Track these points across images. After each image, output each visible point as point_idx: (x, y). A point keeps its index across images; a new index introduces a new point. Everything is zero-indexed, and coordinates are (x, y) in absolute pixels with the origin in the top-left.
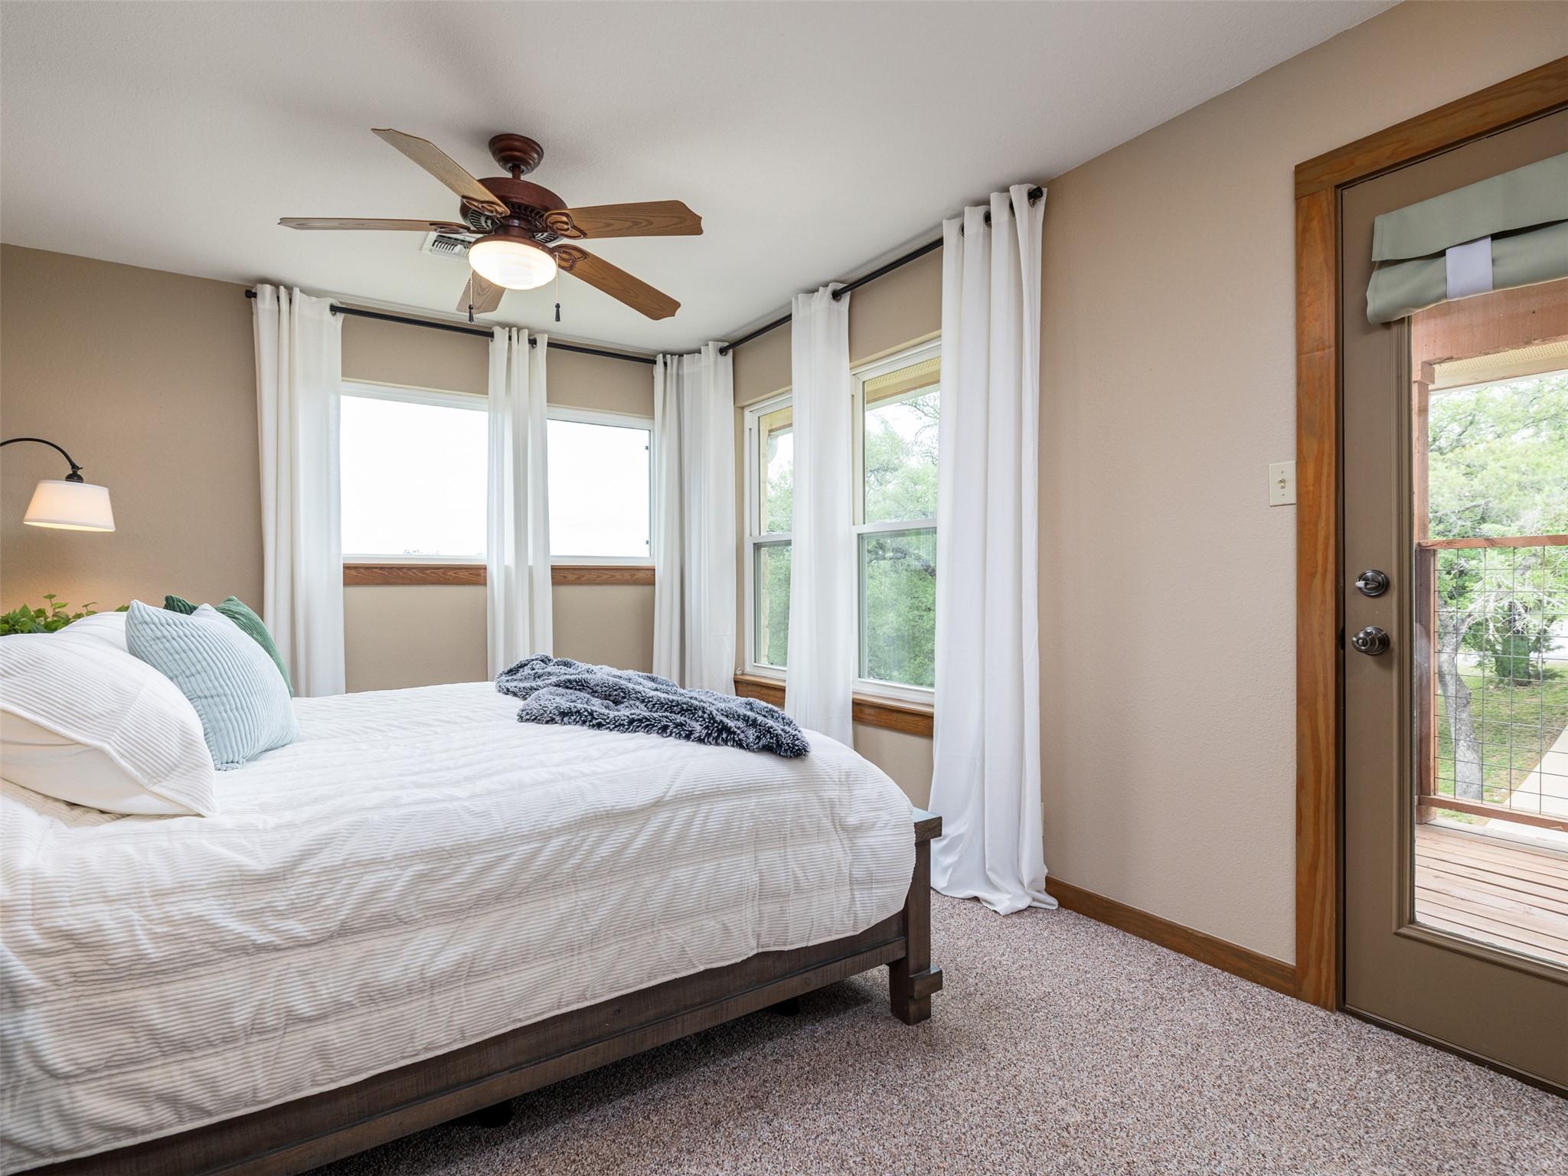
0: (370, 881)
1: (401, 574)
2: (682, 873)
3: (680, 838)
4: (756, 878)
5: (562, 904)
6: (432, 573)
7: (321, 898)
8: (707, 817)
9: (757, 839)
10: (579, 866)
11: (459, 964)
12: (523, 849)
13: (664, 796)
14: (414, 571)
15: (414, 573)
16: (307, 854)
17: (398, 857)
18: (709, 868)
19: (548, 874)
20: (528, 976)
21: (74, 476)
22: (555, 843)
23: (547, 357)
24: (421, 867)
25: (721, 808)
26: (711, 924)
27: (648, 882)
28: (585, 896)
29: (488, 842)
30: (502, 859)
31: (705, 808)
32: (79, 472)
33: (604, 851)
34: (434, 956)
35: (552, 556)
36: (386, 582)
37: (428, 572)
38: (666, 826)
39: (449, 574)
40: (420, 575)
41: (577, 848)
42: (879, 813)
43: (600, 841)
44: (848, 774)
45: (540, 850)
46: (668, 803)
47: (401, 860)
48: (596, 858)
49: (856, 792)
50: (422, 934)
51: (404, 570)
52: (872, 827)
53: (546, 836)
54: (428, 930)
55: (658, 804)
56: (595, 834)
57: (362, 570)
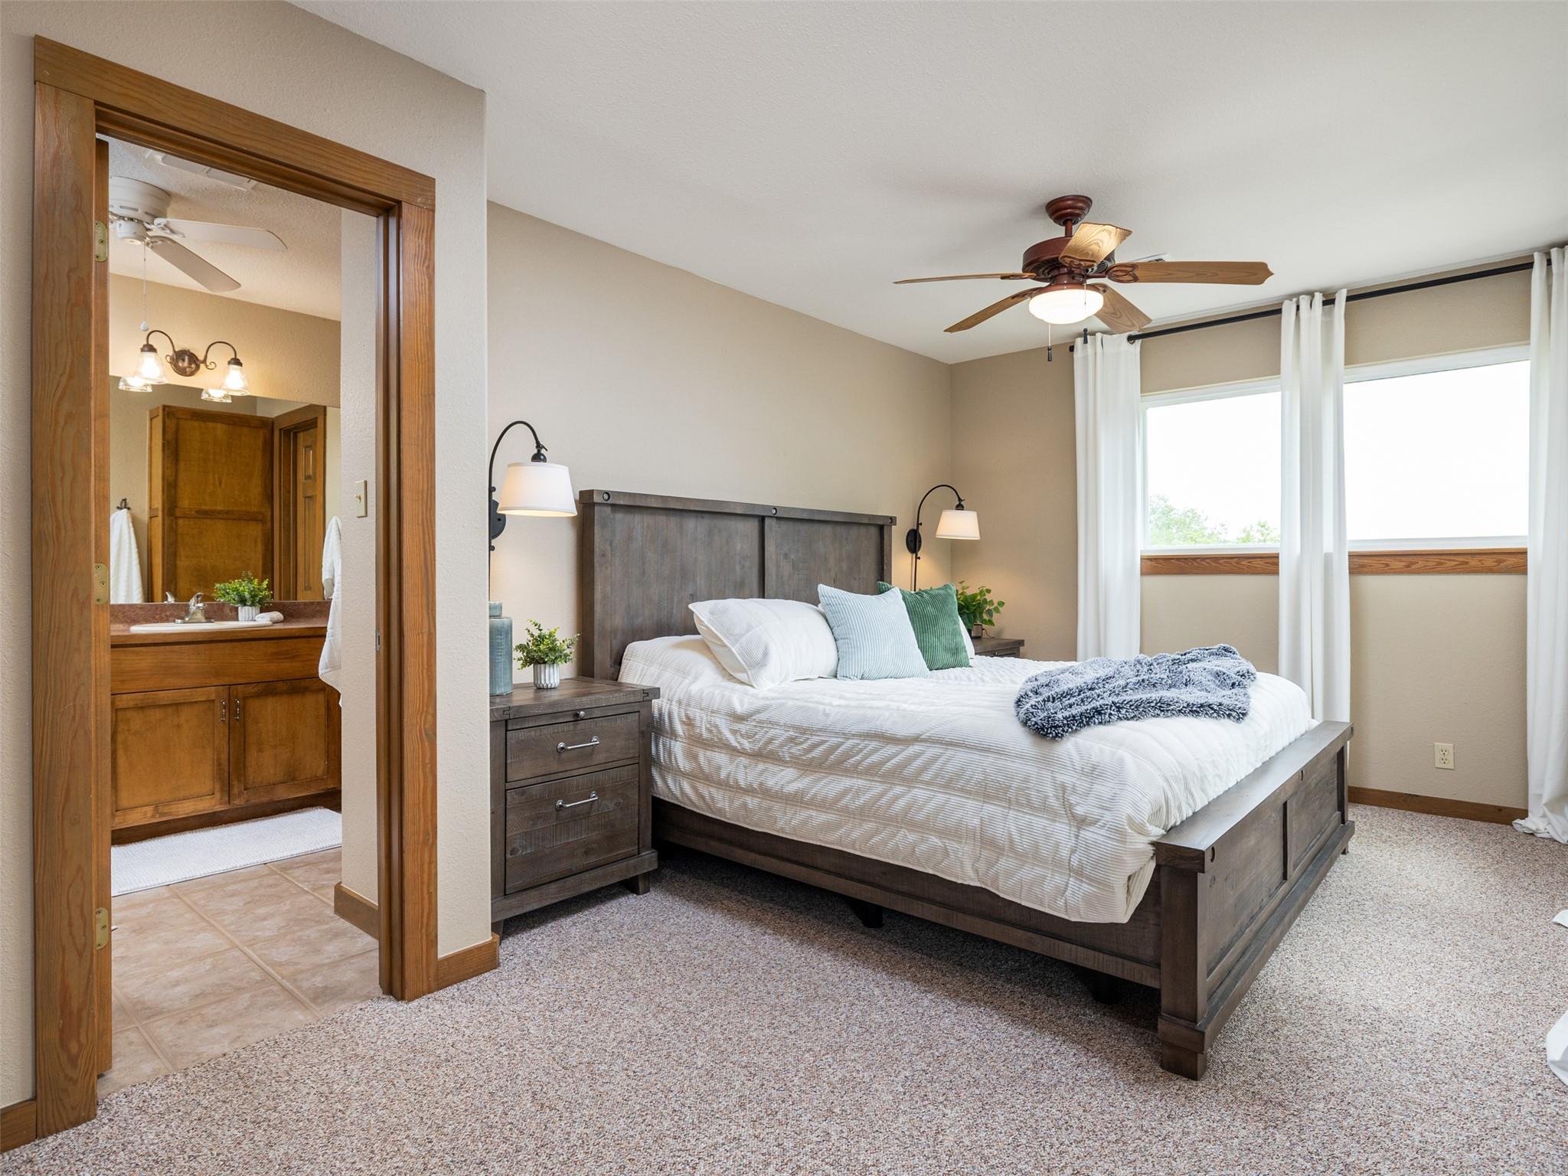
0: (772, 732)
1: (1195, 564)
2: (920, 793)
3: (924, 769)
4: (976, 822)
5: (846, 782)
6: (1225, 562)
7: (756, 734)
8: (948, 760)
9: (987, 792)
10: (860, 762)
11: (797, 792)
12: (834, 740)
13: (921, 735)
14: (1208, 560)
15: (1207, 562)
16: (758, 712)
17: (785, 725)
18: (940, 798)
19: (845, 761)
20: (820, 818)
21: (960, 507)
22: (850, 743)
23: (1345, 314)
24: (792, 733)
25: (961, 757)
26: (935, 840)
27: (898, 790)
28: (860, 782)
29: (820, 730)
30: (823, 742)
31: (950, 753)
32: (962, 503)
33: (874, 758)
34: (788, 782)
35: (1350, 541)
36: (1182, 572)
37: (1221, 561)
38: (917, 756)
39: (1243, 563)
40: (1214, 564)
41: (861, 750)
42: (1105, 812)
43: (875, 750)
44: (1094, 768)
45: (842, 743)
46: (923, 741)
47: (787, 727)
48: (869, 760)
49: (1095, 786)
50: (788, 770)
51: (1198, 560)
52: (1094, 823)
53: (847, 736)
54: (791, 769)
55: (916, 739)
56: (874, 744)
57: (1161, 561)
